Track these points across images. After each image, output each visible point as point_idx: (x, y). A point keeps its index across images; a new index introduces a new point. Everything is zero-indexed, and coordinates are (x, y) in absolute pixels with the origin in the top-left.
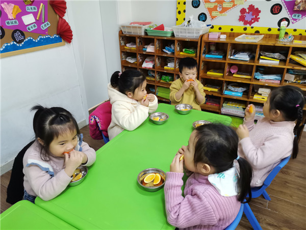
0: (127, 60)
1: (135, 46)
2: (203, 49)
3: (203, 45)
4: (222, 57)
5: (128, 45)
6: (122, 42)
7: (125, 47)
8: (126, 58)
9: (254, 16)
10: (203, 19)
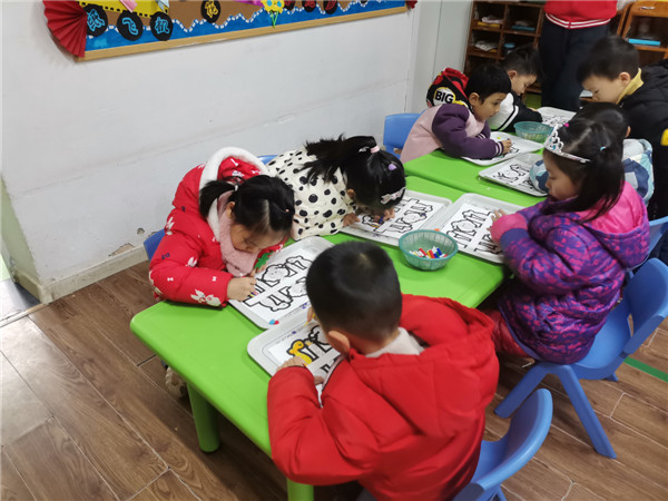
0: (478, 46)
1: (497, 21)
2: (628, 28)
3: (629, 21)
4: (658, 43)
5: (485, 20)
6: (476, 13)
7: (479, 23)
8: (476, 43)
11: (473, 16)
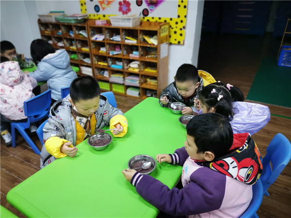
2: (90, 32)
3: (89, 29)
6: (42, 28)
7: (46, 32)
9: (127, 8)
10: (98, 10)
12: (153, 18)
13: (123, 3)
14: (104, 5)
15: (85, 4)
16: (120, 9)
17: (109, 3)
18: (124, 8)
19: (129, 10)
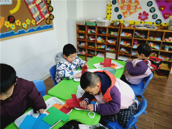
8: (79, 36)
9: (145, 17)
10: (120, 17)
11: (77, 29)
12: (165, 24)
13: (142, 14)
14: (125, 15)
15: (111, 13)
16: (139, 18)
17: (131, 13)
18: (143, 17)
19: (147, 18)
